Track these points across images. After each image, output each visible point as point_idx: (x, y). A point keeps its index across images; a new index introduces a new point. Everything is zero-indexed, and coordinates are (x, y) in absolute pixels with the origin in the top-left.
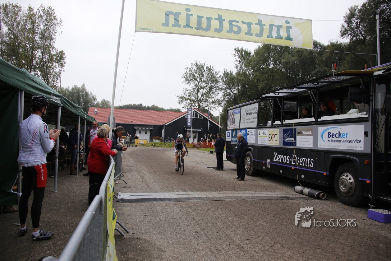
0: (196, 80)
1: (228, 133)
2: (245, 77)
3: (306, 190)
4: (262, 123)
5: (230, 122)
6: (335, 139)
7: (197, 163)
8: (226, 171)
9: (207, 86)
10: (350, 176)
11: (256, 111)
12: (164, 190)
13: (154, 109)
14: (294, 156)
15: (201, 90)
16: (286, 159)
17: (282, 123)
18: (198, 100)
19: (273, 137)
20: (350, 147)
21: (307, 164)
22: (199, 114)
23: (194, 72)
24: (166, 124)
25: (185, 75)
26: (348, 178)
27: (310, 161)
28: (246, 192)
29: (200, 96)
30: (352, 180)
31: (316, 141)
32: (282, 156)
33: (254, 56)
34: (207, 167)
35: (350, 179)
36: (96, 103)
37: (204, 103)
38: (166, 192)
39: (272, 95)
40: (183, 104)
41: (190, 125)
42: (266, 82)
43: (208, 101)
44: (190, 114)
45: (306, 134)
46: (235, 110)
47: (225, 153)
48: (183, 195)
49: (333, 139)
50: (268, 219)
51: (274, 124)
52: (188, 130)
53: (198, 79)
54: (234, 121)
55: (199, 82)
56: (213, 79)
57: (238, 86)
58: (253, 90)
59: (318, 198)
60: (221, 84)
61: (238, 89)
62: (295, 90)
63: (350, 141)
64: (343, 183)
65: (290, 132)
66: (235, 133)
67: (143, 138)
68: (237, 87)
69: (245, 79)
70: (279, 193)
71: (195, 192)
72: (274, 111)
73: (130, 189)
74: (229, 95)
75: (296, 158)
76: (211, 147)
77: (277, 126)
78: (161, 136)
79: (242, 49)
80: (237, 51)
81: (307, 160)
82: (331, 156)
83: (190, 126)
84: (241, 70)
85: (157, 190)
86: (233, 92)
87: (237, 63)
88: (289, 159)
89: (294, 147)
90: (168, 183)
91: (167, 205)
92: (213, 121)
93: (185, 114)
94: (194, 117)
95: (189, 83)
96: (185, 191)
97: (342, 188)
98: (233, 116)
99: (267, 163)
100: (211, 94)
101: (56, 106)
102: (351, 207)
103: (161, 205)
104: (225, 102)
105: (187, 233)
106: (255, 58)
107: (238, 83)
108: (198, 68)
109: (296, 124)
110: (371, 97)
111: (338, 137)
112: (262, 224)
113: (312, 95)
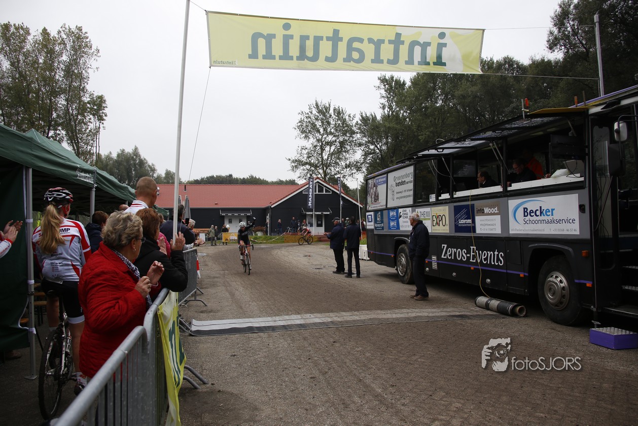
0: (318, 131)
1: (369, 217)
2: (397, 124)
3: (495, 303)
4: (421, 197)
5: (371, 198)
6: (535, 218)
7: (322, 267)
9: (336, 140)
10: (561, 277)
11: (411, 178)
12: (266, 313)
14: (473, 248)
15: (327, 148)
16: (462, 255)
17: (452, 195)
18: (322, 164)
19: (438, 219)
20: (559, 230)
21: (494, 261)
22: (325, 187)
23: (313, 118)
24: (272, 205)
26: (559, 280)
27: (498, 255)
28: (397, 311)
29: (325, 157)
30: (565, 283)
31: (505, 224)
32: (455, 250)
33: (410, 87)
35: (561, 282)
37: (332, 168)
38: (269, 316)
39: (433, 152)
40: (299, 172)
42: (432, 129)
43: (339, 165)
45: (490, 212)
46: (378, 179)
48: (296, 319)
49: (532, 218)
51: (440, 198)
52: (307, 213)
53: (321, 130)
54: (378, 196)
55: (322, 135)
56: (345, 129)
57: (387, 138)
59: (513, 314)
60: (359, 136)
61: (387, 143)
62: (468, 143)
63: (559, 221)
64: (550, 289)
65: (464, 211)
66: (380, 216)
68: (384, 140)
69: (398, 127)
70: (451, 309)
71: (315, 314)
72: (439, 176)
73: (212, 314)
74: (373, 153)
75: (477, 251)
79: (392, 78)
80: (383, 81)
81: (494, 255)
82: (530, 246)
83: (311, 207)
84: (390, 112)
85: (254, 313)
86: (378, 149)
88: (466, 254)
89: (472, 235)
90: (273, 301)
91: (269, 337)
92: (349, 197)
93: (302, 187)
94: (317, 193)
95: (306, 137)
96: (300, 313)
97: (549, 296)
98: (376, 188)
99: (431, 262)
100: (344, 153)
101: (87, 188)
102: (565, 327)
103: (260, 337)
104: (367, 165)
105: (298, 379)
106: (412, 90)
107: (386, 133)
108: (320, 111)
109: (474, 197)
110: (587, 149)
111: (539, 214)
112: (419, 360)
113: (495, 149)
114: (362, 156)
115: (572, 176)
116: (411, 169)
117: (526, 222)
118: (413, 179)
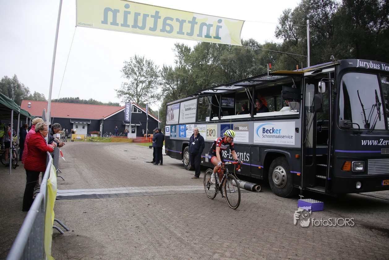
0: (136, 74)
1: (167, 128)
2: (184, 73)
3: (243, 183)
4: (200, 118)
5: (169, 117)
6: (269, 134)
7: (136, 158)
8: (165, 166)
9: (146, 80)
10: (283, 169)
11: (195, 106)
12: (103, 185)
13: (92, 103)
15: (141, 85)
17: (220, 119)
18: (137, 94)
19: (211, 132)
20: (283, 142)
21: (243, 159)
22: (138, 108)
23: (133, 65)
24: (104, 118)
25: (124, 69)
27: (246, 155)
28: (185, 186)
29: (139, 90)
30: (284, 173)
31: (251, 137)
33: (193, 52)
34: (146, 162)
35: (282, 172)
36: (29, 95)
37: (143, 97)
38: (106, 188)
39: (210, 91)
40: (122, 99)
41: (128, 119)
42: (205, 78)
43: (147, 96)
44: (129, 109)
45: (242, 130)
46: (174, 106)
47: (164, 148)
48: (123, 190)
49: (267, 134)
50: (207, 212)
51: (212, 119)
52: (126, 124)
53: (138, 73)
54: (173, 116)
55: (138, 76)
56: (152, 74)
57: (178, 81)
58: (192, 85)
59: (254, 190)
60: (160, 78)
61: (177, 84)
62: (233, 88)
63: (283, 137)
64: (276, 176)
66: (174, 128)
67: (80, 132)
68: (176, 82)
69: (185, 75)
71: (135, 187)
72: (212, 107)
73: (68, 185)
74: (169, 90)
76: (149, 142)
77: (215, 122)
78: (99, 131)
79: (183, 45)
80: (178, 46)
81: (244, 155)
82: (265, 150)
83: (128, 121)
84: (181, 66)
85: (96, 186)
86: (172, 88)
87: (177, 59)
88: (227, 154)
90: (107, 178)
91: (107, 201)
92: (152, 115)
93: (123, 108)
94: (133, 112)
95: (128, 77)
96: (125, 186)
97: (275, 181)
98: (173, 111)
99: (205, 158)
100: (151, 89)
102: (283, 198)
103: (101, 201)
104: (164, 97)
105: (128, 228)
106: (194, 54)
107: (177, 78)
108: (138, 62)
109: (233, 120)
110: (302, 96)
111: (272, 132)
112: (202, 216)
113: (248, 92)
114: (161, 91)
115: (293, 111)
116: (195, 101)
117: (264, 136)
118: (196, 107)
